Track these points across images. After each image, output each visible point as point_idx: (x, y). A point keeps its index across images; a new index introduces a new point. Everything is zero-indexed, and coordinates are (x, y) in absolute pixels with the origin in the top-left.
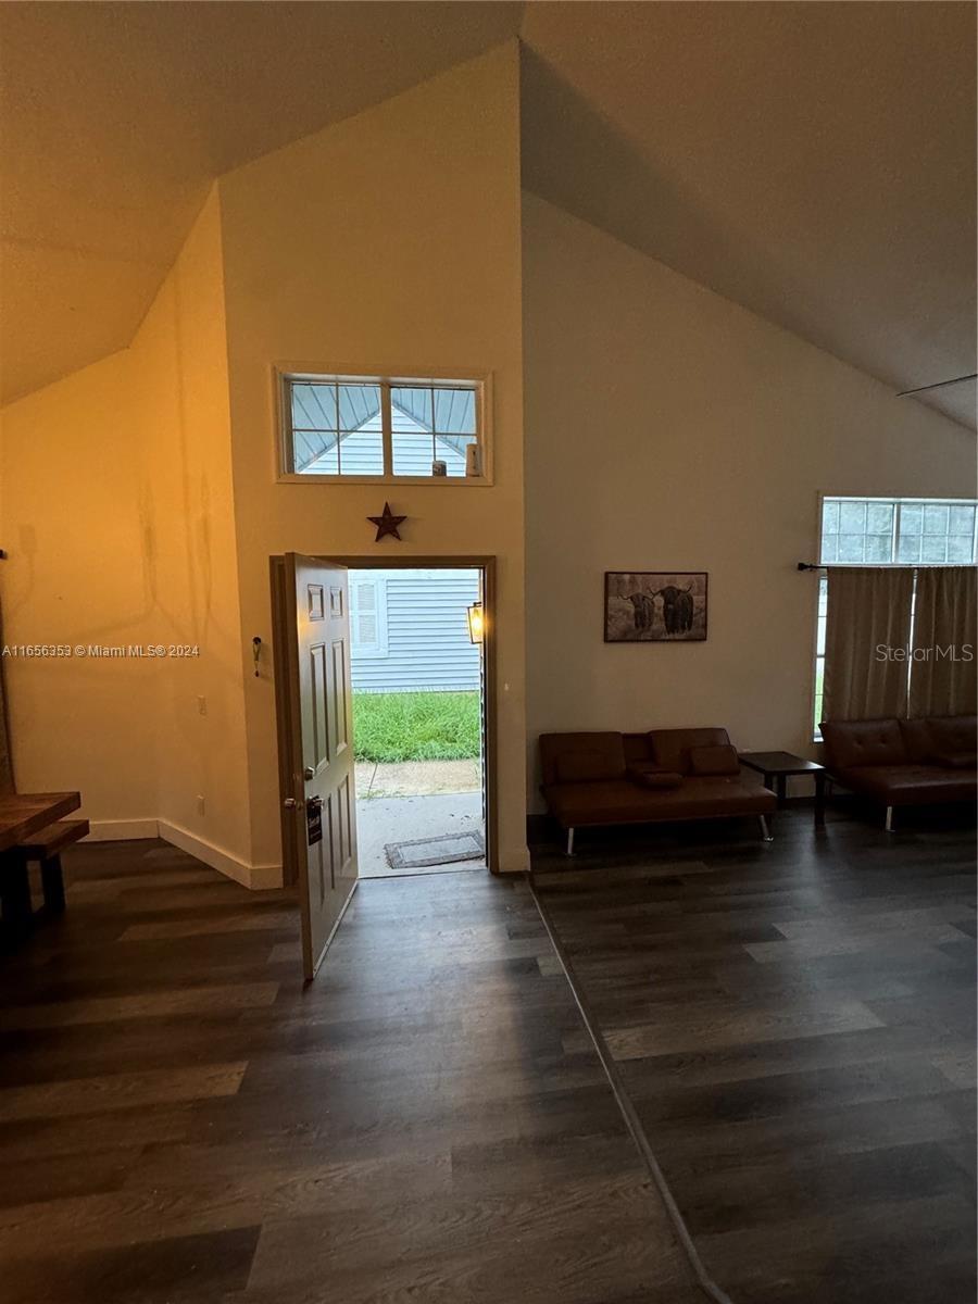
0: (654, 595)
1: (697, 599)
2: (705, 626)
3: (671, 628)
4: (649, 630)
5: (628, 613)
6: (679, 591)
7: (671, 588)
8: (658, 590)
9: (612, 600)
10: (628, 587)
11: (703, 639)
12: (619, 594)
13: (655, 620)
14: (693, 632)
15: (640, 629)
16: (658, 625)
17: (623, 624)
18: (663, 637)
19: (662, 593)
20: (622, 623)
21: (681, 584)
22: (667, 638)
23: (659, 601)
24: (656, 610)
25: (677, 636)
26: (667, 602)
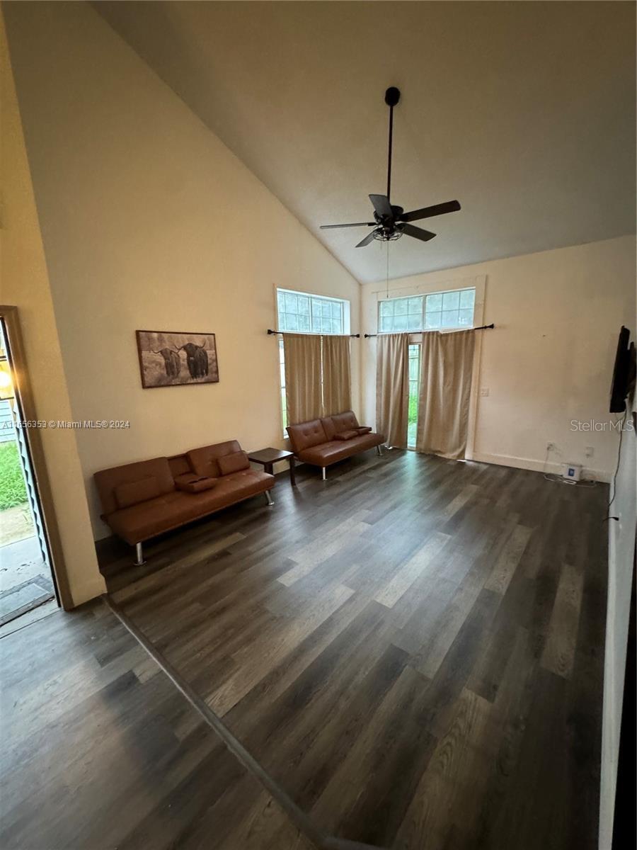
0: (180, 349)
1: (210, 353)
2: (217, 372)
3: (194, 374)
4: (177, 377)
5: (160, 364)
6: (197, 347)
7: (190, 345)
8: (182, 345)
9: (144, 353)
10: (157, 343)
11: (217, 381)
12: (150, 349)
13: (182, 369)
14: (210, 377)
15: (171, 376)
16: (185, 373)
17: (157, 373)
18: (189, 382)
20: (155, 372)
21: (197, 341)
22: (192, 382)
23: (183, 354)
24: (182, 362)
25: (199, 380)
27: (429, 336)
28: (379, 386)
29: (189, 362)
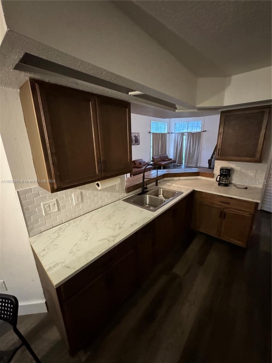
1: (138, 137)
2: (139, 142)
3: (136, 143)
6: (136, 136)
11: (139, 144)
14: (138, 143)
19: (134, 136)
23: (134, 138)
25: (137, 144)
26: (135, 138)
27: (189, 133)
28: (174, 147)
29: (135, 140)
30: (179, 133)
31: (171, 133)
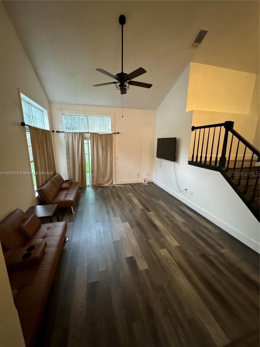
27: (93, 134)
28: (68, 158)
30: (75, 133)
31: (57, 132)
